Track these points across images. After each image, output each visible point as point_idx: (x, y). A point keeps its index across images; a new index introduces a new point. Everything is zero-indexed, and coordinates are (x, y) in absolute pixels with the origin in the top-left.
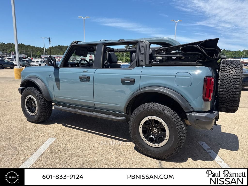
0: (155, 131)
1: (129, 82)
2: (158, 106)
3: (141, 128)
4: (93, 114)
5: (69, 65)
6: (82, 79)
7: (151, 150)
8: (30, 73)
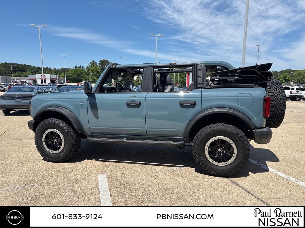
0: (221, 150)
1: (190, 105)
2: (225, 126)
3: (207, 149)
4: (146, 142)
5: (106, 91)
6: (130, 105)
7: (219, 169)
8: (49, 101)
